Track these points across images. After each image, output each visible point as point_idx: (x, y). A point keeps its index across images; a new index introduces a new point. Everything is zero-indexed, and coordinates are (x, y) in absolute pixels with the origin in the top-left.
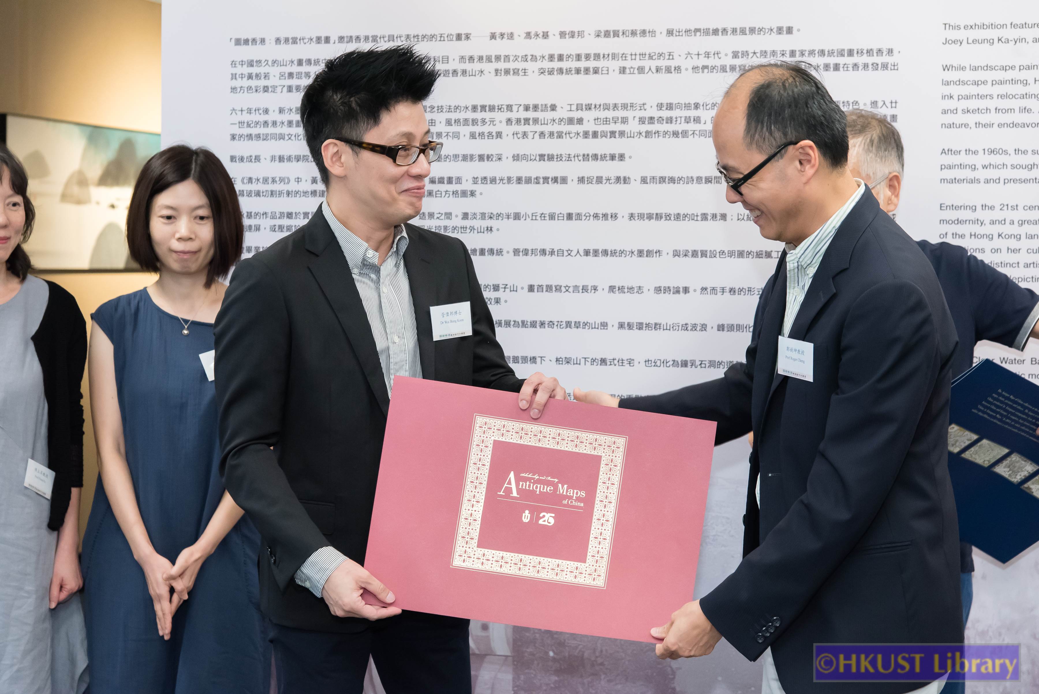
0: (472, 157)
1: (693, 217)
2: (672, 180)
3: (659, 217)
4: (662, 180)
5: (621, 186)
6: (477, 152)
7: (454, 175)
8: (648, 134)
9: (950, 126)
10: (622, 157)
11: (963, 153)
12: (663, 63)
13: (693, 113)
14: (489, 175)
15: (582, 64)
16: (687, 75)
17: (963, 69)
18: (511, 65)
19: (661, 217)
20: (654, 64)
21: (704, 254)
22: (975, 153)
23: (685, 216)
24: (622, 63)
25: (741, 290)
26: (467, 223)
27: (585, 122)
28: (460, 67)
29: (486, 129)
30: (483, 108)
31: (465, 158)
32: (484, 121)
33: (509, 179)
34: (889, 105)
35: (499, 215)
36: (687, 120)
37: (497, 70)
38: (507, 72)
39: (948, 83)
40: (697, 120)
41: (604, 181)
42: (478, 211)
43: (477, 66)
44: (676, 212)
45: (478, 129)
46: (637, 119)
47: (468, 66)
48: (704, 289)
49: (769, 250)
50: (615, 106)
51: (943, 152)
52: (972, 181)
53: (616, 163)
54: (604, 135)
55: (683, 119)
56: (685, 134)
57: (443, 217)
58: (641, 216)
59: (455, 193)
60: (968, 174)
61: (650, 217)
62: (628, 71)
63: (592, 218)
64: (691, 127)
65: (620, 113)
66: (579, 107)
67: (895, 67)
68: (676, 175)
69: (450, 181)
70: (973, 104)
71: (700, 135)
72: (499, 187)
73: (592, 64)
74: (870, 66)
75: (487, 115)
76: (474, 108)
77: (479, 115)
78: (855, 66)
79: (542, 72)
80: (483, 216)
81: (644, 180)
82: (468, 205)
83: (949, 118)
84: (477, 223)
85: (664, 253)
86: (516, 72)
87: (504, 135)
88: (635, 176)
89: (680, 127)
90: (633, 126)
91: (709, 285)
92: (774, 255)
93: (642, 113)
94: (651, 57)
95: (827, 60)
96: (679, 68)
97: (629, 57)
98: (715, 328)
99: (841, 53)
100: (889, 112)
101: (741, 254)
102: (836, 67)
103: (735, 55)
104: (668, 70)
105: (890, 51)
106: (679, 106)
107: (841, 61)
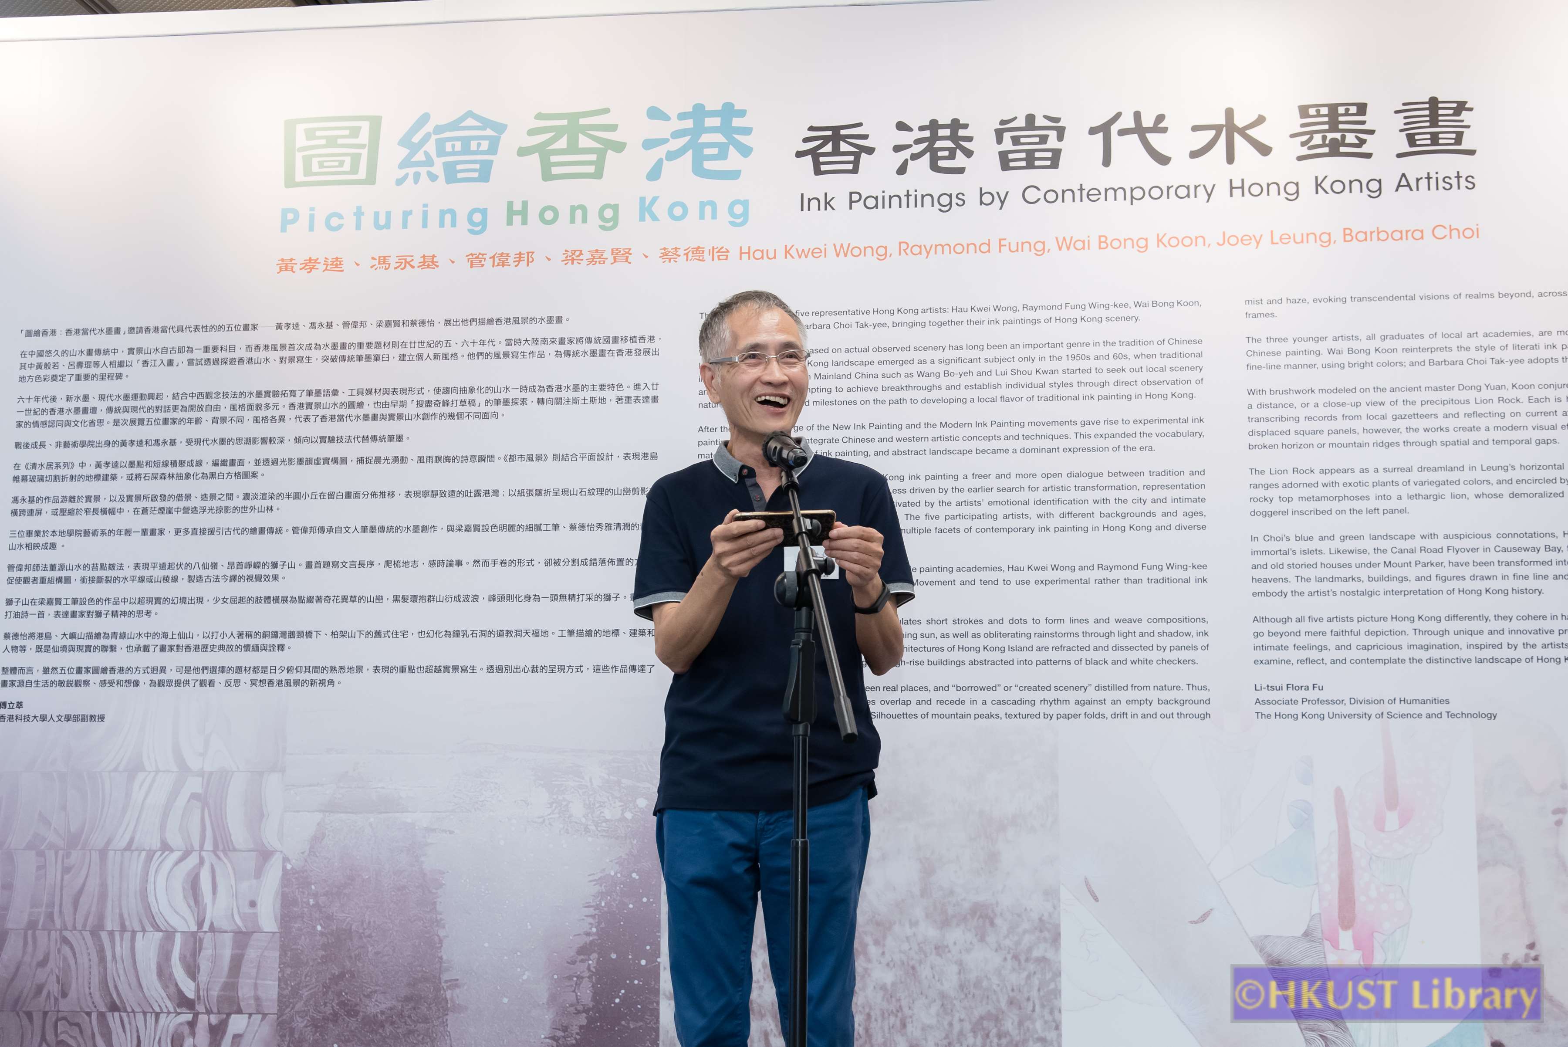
0: (255, 439)
1: (467, 494)
2: (447, 459)
3: (434, 494)
4: (438, 459)
5: (399, 466)
6: (259, 435)
7: (237, 457)
8: (425, 416)
10: (400, 438)
11: (719, 430)
12: (440, 350)
13: (468, 397)
14: (271, 457)
15: (364, 352)
16: (463, 361)
18: (296, 353)
19: (437, 494)
20: (432, 351)
21: (477, 528)
23: (459, 492)
24: (402, 351)
25: (511, 562)
26: (248, 503)
27: (365, 405)
28: (246, 355)
29: (269, 413)
30: (267, 393)
31: (248, 441)
32: (267, 406)
33: (290, 460)
34: (650, 387)
35: (279, 495)
36: (463, 403)
37: (281, 358)
38: (292, 360)
40: (472, 403)
41: (383, 461)
42: (259, 491)
43: (262, 354)
44: (451, 489)
45: (261, 413)
46: (415, 403)
47: (254, 355)
48: (476, 562)
49: (538, 523)
50: (395, 390)
51: (701, 429)
53: (394, 443)
54: (383, 417)
55: (459, 402)
56: (460, 416)
57: (224, 498)
58: (417, 494)
59: (237, 475)
61: (426, 494)
62: (407, 358)
63: (370, 496)
64: (467, 409)
65: (399, 397)
66: (360, 392)
67: (656, 352)
68: (451, 455)
69: (233, 463)
71: (475, 417)
72: (280, 468)
73: (373, 352)
74: (633, 352)
75: (271, 400)
76: (259, 394)
77: (263, 401)
78: (620, 352)
79: (325, 359)
80: (264, 496)
81: (421, 460)
82: (249, 486)
84: (257, 503)
85: (439, 529)
86: (300, 360)
87: (287, 419)
88: (412, 455)
89: (455, 410)
90: (411, 409)
91: (481, 558)
92: (543, 527)
93: (420, 397)
94: (429, 345)
95: (593, 346)
96: (456, 354)
97: (408, 345)
98: (487, 598)
99: (607, 340)
100: (651, 393)
101: (512, 528)
102: (603, 353)
103: (509, 342)
104: (445, 357)
105: (652, 338)
106: (455, 390)
107: (607, 347)
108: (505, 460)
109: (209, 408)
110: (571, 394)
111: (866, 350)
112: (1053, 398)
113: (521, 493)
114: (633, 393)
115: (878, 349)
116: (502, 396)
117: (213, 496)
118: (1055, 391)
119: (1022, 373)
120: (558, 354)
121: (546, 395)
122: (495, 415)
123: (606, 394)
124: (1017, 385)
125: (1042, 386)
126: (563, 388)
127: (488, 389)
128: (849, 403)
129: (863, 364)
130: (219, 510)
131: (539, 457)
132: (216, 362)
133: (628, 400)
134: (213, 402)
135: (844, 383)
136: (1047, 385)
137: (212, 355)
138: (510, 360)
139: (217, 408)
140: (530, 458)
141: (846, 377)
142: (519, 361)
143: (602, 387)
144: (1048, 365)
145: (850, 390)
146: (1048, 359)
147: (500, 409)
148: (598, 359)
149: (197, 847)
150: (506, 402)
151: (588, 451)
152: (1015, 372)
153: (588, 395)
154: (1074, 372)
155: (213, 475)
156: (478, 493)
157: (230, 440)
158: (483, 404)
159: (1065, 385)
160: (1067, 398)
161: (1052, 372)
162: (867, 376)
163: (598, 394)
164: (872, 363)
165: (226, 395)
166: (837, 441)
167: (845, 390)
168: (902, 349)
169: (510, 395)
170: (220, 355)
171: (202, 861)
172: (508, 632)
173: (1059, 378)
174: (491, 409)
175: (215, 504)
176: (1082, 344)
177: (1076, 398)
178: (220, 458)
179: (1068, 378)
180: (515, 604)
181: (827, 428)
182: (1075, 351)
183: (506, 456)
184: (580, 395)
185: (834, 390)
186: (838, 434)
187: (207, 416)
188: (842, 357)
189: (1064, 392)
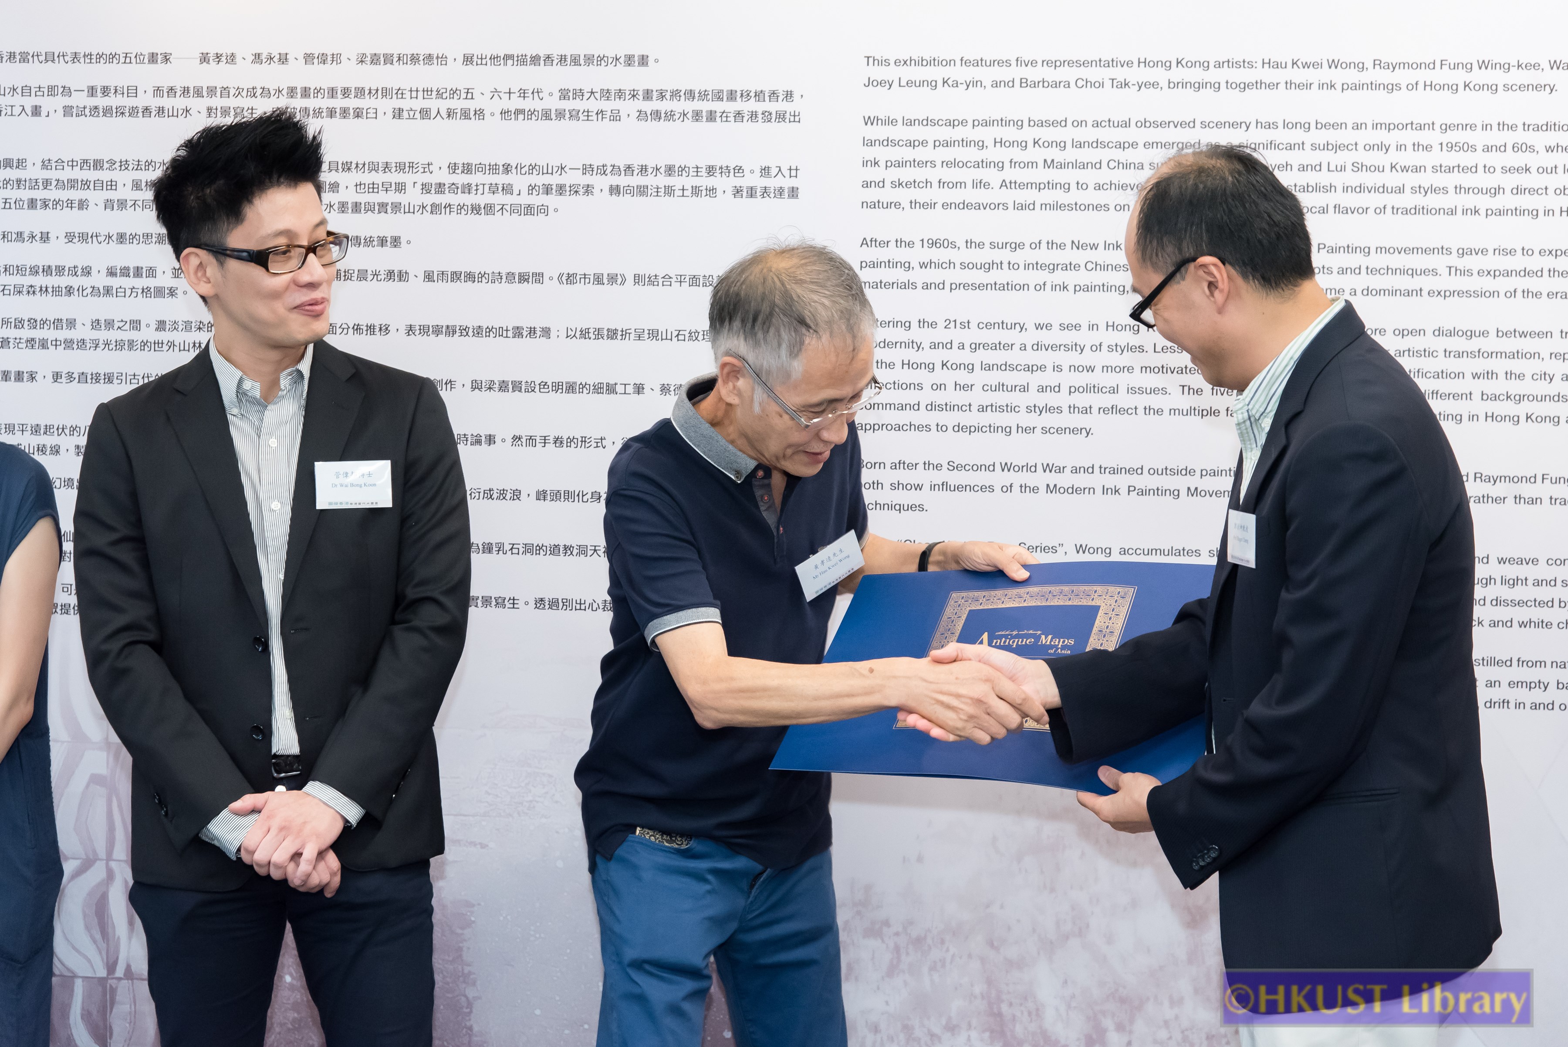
1: (501, 332)
2: (470, 277)
3: (450, 331)
4: (456, 276)
5: (396, 285)
7: (144, 264)
8: (435, 209)
9: (875, 205)
10: (396, 242)
11: (892, 244)
12: (457, 104)
13: (501, 179)
15: (339, 103)
16: (493, 122)
17: (892, 122)
18: (231, 102)
19: (454, 332)
20: (444, 105)
21: (517, 386)
22: (910, 244)
23: (490, 330)
24: (397, 103)
25: (571, 440)
26: (164, 336)
27: (342, 188)
28: (155, 103)
34: (787, 173)
36: (493, 188)
37: (209, 109)
38: (225, 112)
39: (871, 143)
40: (507, 189)
41: (370, 277)
42: (180, 318)
43: (180, 102)
44: (476, 324)
46: (419, 186)
47: (167, 102)
48: (517, 438)
49: (612, 382)
50: (387, 166)
51: (864, 242)
52: (905, 286)
53: (388, 250)
54: (370, 208)
55: (487, 187)
56: (489, 209)
57: (127, 327)
58: (424, 330)
59: (146, 291)
60: (899, 275)
61: (437, 330)
62: (405, 114)
63: (351, 331)
64: (499, 199)
65: (394, 177)
66: (333, 166)
67: (796, 118)
68: (476, 270)
69: (138, 272)
70: (907, 174)
71: (512, 211)
73: (352, 103)
78: (739, 115)
80: (188, 326)
81: (429, 277)
82: (165, 309)
83: (873, 194)
84: (179, 337)
85: (458, 385)
88: (416, 269)
89: (482, 200)
90: (413, 196)
91: (524, 433)
92: (620, 389)
93: (427, 178)
94: (439, 95)
95: (697, 105)
96: (481, 111)
97: (407, 95)
98: (533, 496)
99: (718, 96)
100: (787, 183)
101: (571, 388)
102: (711, 116)
103: (564, 95)
104: (465, 114)
105: (789, 95)
106: (481, 168)
107: (718, 107)
108: (561, 282)
109: (99, 185)
110: (662, 180)
111: (1126, 124)
112: (1417, 210)
113: (584, 334)
114: (759, 182)
115: (1144, 124)
116: (554, 180)
117: (110, 324)
118: (1419, 200)
119: (1368, 169)
120: (642, 115)
121: (622, 181)
122: (544, 210)
123: (716, 181)
124: (1361, 189)
125: (1401, 190)
126: (650, 170)
127: (532, 167)
128: (1096, 208)
129: (1121, 146)
130: (120, 345)
131: (612, 279)
132: (107, 111)
133: (752, 192)
134: (104, 175)
135: (1090, 176)
136: (1408, 189)
137: (101, 102)
138: (566, 123)
139: (112, 185)
140: (598, 280)
141: (1094, 166)
142: (580, 125)
143: (711, 170)
144: (1409, 158)
145: (1099, 187)
146: (1410, 147)
147: (552, 200)
148: (704, 125)
149: (102, 854)
150: (561, 189)
151: (689, 271)
152: (1359, 167)
153: (689, 182)
154: (1450, 170)
155: (108, 291)
156: (518, 332)
157: (133, 237)
158: (525, 191)
159: (1435, 190)
160: (1438, 211)
161: (1417, 169)
162: (1127, 166)
163: (704, 182)
164: (1133, 145)
165: (124, 165)
166: (1077, 267)
167: (1091, 187)
168: (1182, 124)
169: (568, 179)
170: (113, 101)
171: (110, 876)
172: (566, 548)
173: (1426, 179)
174: (537, 200)
175: (113, 335)
176: (1465, 127)
177: (1452, 212)
178: (119, 264)
179: (1441, 179)
180: (577, 505)
181: (1061, 246)
182: (1453, 136)
183: (561, 276)
184: (676, 182)
185: (1073, 186)
186: (1079, 257)
187: (96, 197)
188: (1088, 134)
189: (1433, 201)
